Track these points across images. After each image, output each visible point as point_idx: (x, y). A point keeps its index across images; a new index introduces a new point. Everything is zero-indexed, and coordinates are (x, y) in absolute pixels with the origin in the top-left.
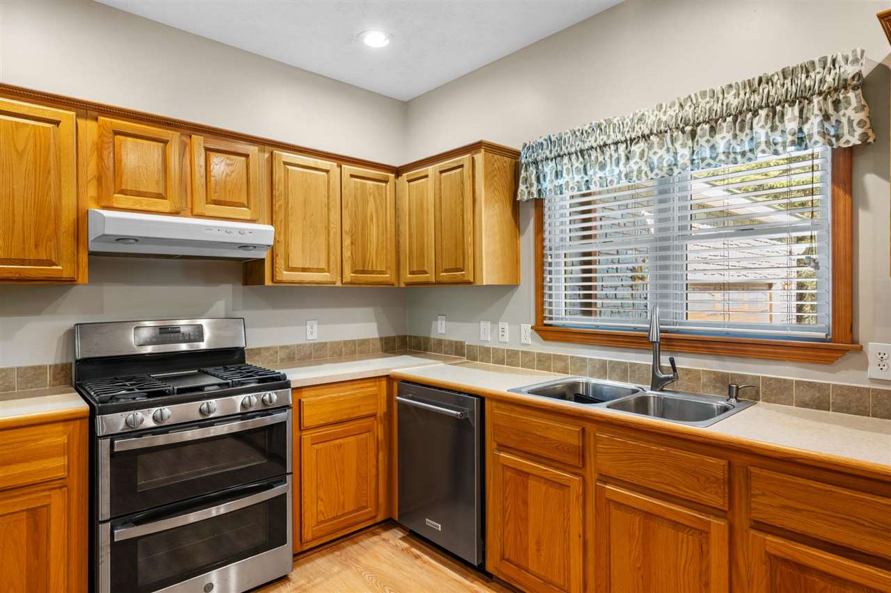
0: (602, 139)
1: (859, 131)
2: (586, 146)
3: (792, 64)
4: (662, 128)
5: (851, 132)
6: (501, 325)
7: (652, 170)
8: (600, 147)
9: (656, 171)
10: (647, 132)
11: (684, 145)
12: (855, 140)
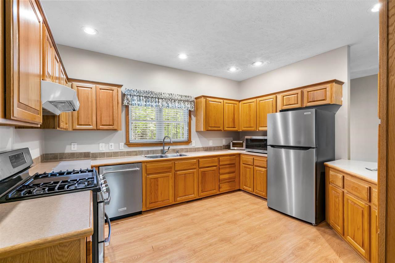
0: (152, 96)
1: (193, 109)
2: (147, 96)
3: (187, 95)
4: (166, 98)
5: (192, 108)
6: (110, 144)
7: (163, 106)
9: (164, 107)
10: (163, 98)
11: (170, 103)
12: (193, 110)
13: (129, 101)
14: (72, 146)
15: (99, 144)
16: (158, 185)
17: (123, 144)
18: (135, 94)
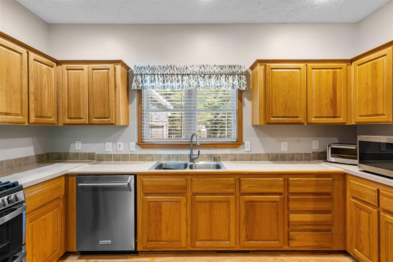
0: (172, 72)
1: (245, 86)
2: (165, 73)
4: (194, 73)
5: (243, 86)
6: (118, 143)
7: (190, 86)
8: (171, 74)
9: (192, 87)
10: (189, 73)
11: (201, 80)
12: (244, 89)
13: (139, 84)
14: (76, 144)
15: (105, 143)
16: (161, 214)
17: (134, 143)
18: (148, 72)
